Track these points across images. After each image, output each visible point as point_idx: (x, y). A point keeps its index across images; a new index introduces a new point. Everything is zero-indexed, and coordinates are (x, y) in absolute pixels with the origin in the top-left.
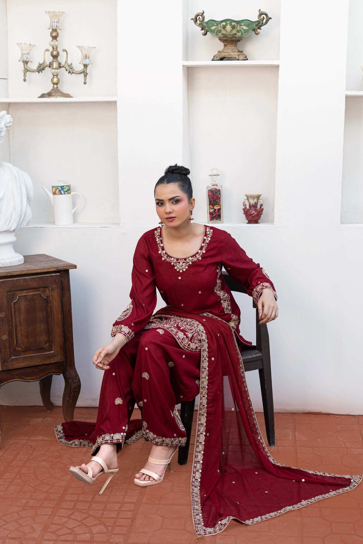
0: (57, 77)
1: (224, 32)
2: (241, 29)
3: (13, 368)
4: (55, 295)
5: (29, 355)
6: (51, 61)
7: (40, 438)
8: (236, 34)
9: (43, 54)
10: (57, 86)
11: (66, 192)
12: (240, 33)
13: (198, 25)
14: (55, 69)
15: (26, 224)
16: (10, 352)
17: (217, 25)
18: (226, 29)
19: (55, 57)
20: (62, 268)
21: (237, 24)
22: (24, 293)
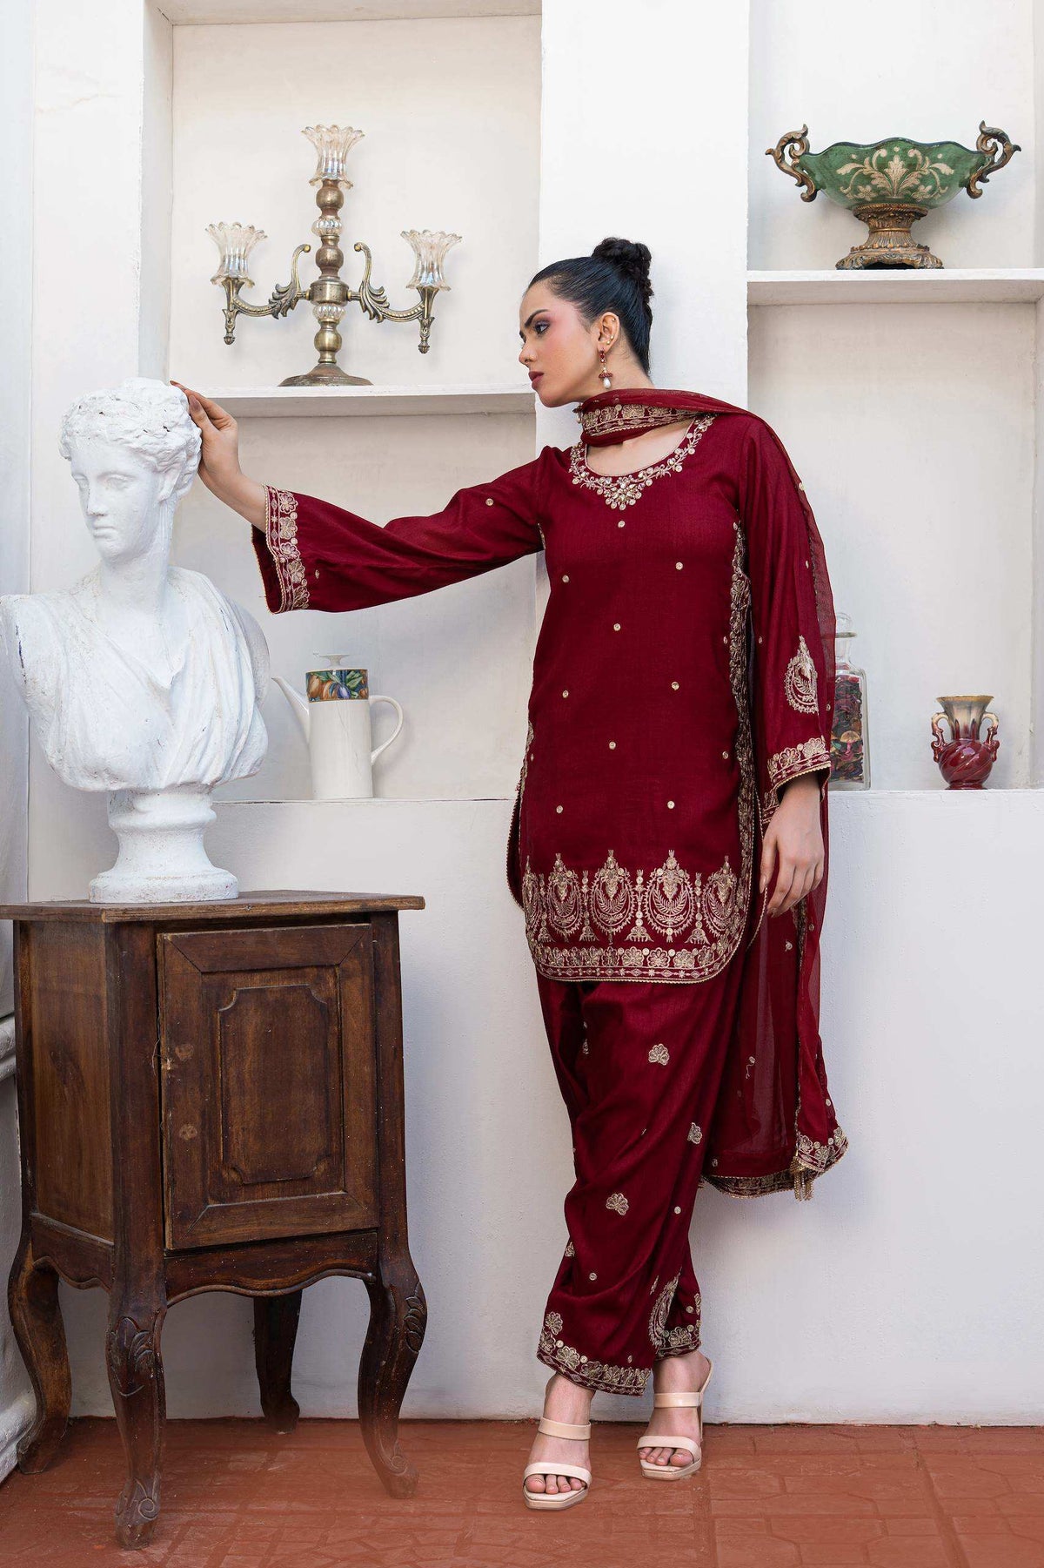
0: (334, 328)
1: (879, 181)
2: (935, 173)
3: (211, 1243)
4: (355, 994)
5: (262, 1198)
6: (316, 279)
7: (282, 1506)
8: (914, 189)
9: (290, 259)
10: (333, 358)
11: (354, 690)
12: (929, 188)
13: (790, 170)
14: (330, 302)
15: (248, 768)
16: (204, 1185)
17: (861, 161)
18: (886, 170)
19: (329, 266)
20: (379, 904)
21: (924, 155)
22: (256, 982)
